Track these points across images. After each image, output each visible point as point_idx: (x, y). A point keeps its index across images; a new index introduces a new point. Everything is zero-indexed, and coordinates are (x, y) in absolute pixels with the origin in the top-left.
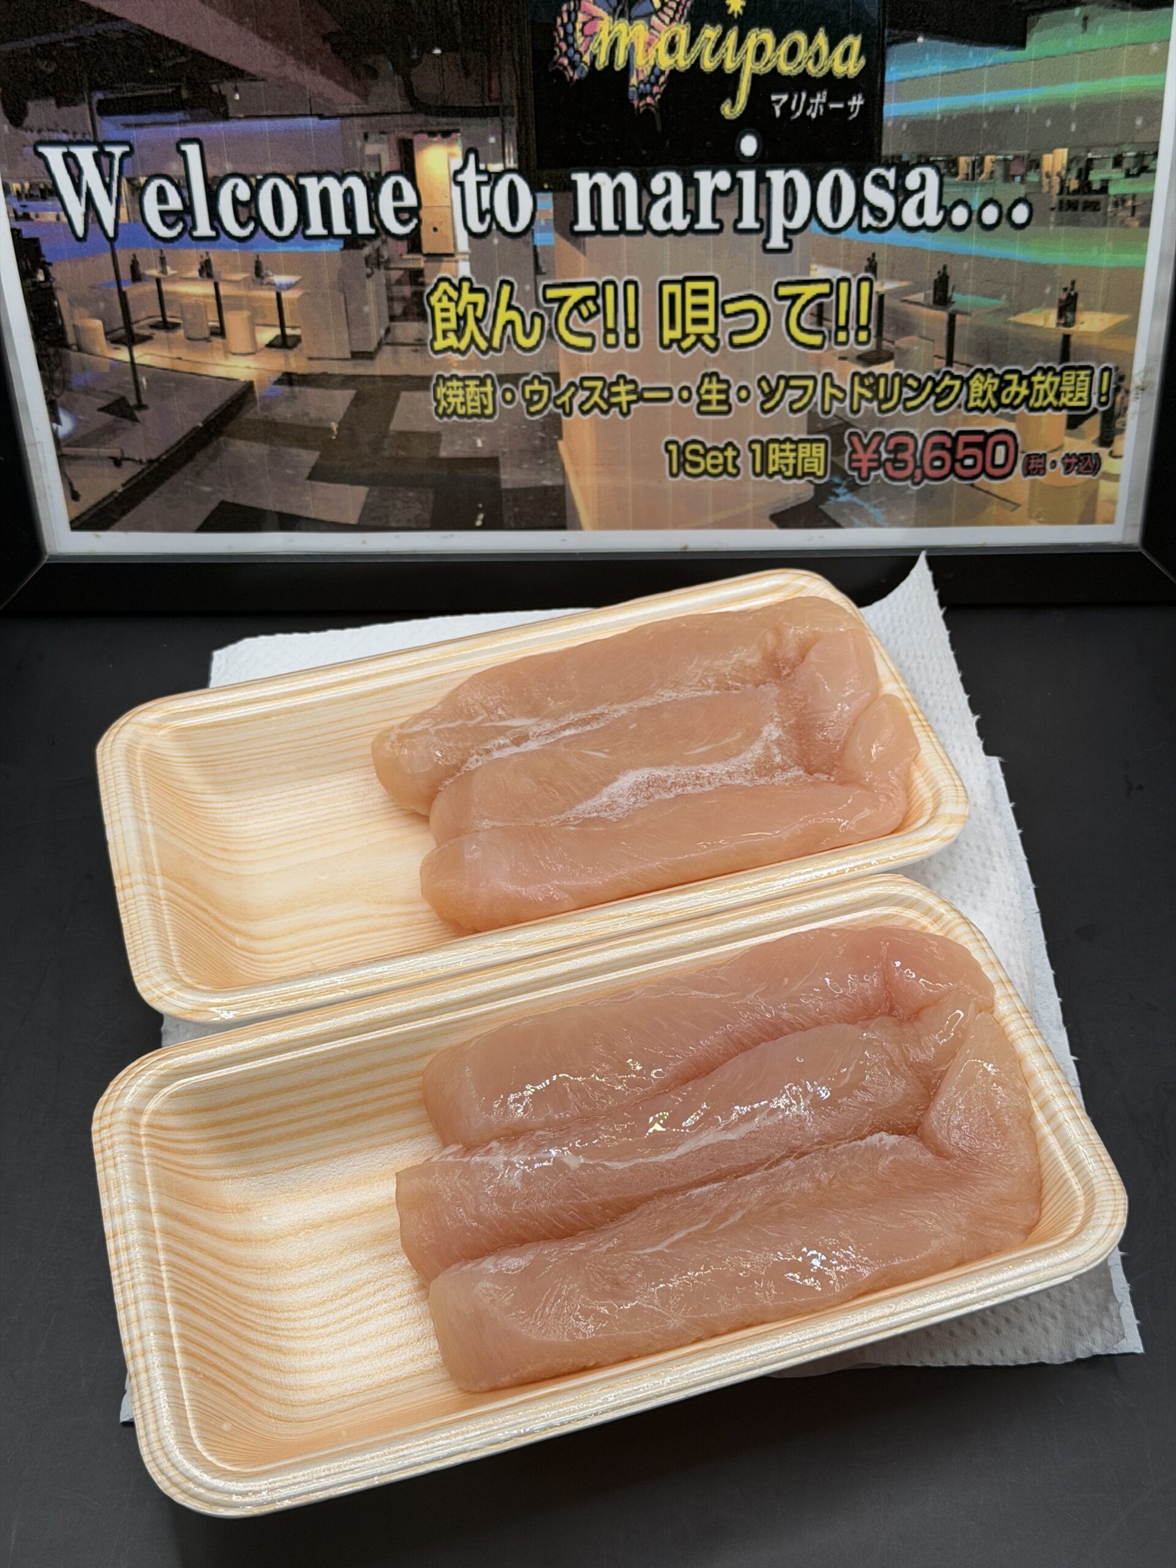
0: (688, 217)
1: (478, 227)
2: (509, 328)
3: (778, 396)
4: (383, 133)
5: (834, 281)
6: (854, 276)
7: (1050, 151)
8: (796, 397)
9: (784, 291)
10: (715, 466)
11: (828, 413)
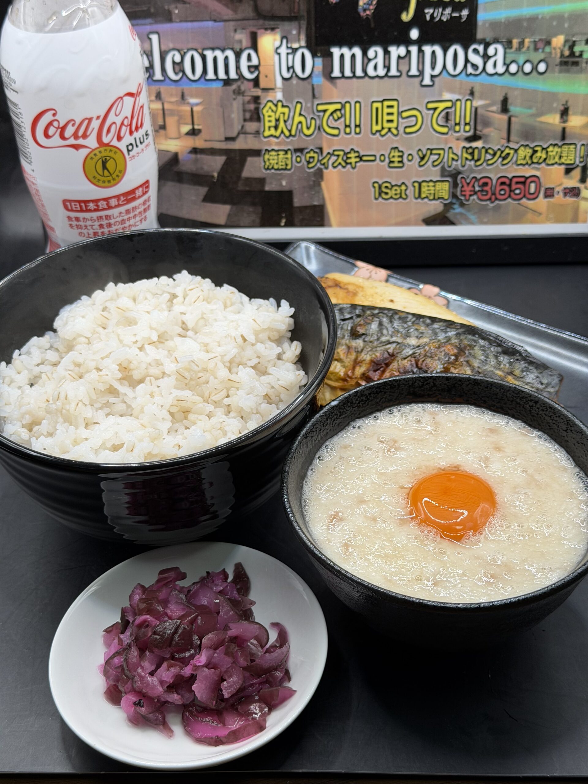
0: (386, 70)
1: (287, 75)
2: (300, 126)
3: (426, 159)
4: (243, 29)
5: (454, 101)
6: (463, 98)
7: (556, 36)
8: (435, 159)
9: (431, 106)
10: (396, 194)
11: (450, 167)
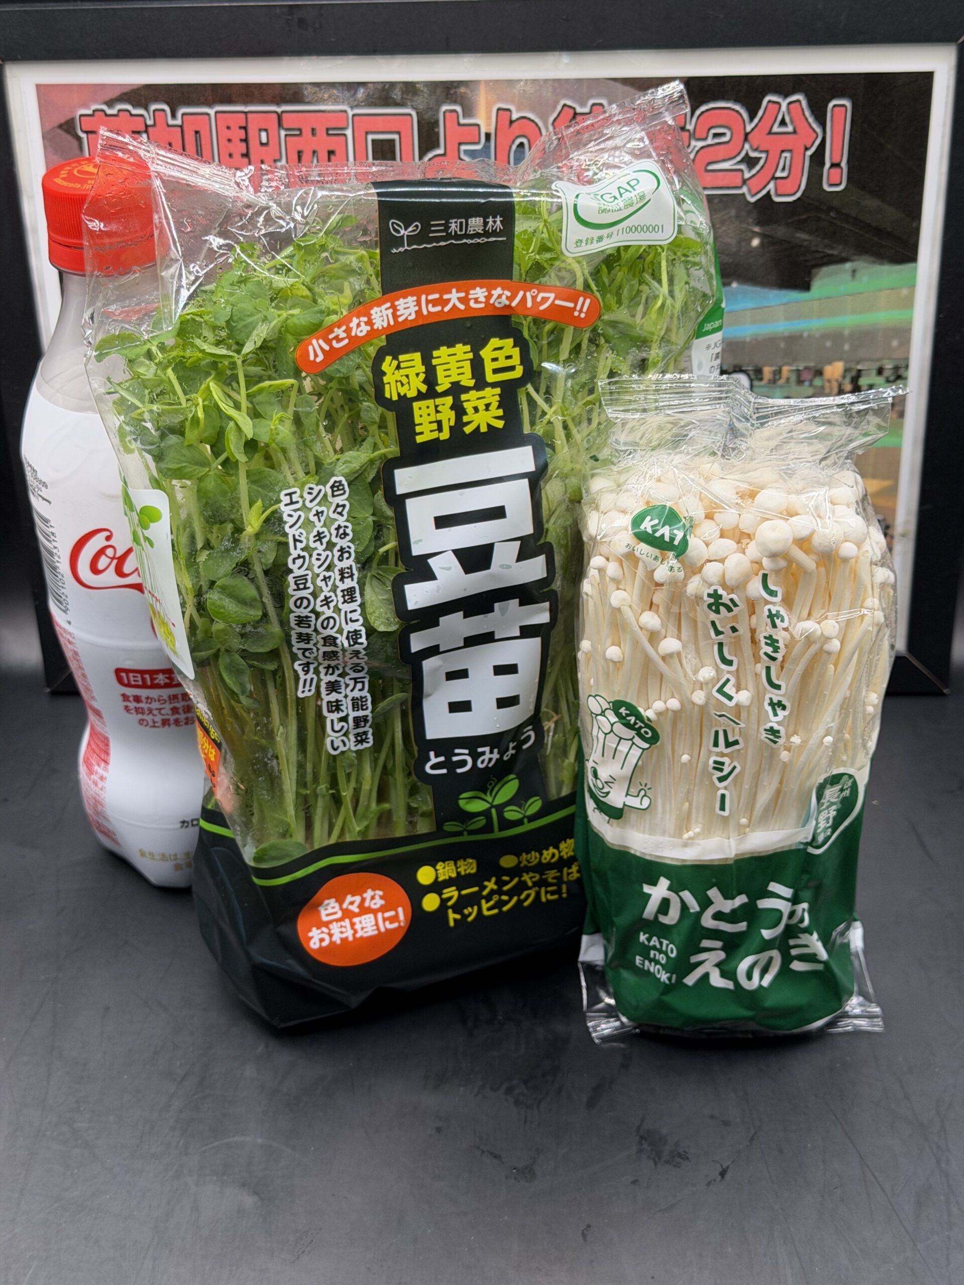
7: (830, 362)
